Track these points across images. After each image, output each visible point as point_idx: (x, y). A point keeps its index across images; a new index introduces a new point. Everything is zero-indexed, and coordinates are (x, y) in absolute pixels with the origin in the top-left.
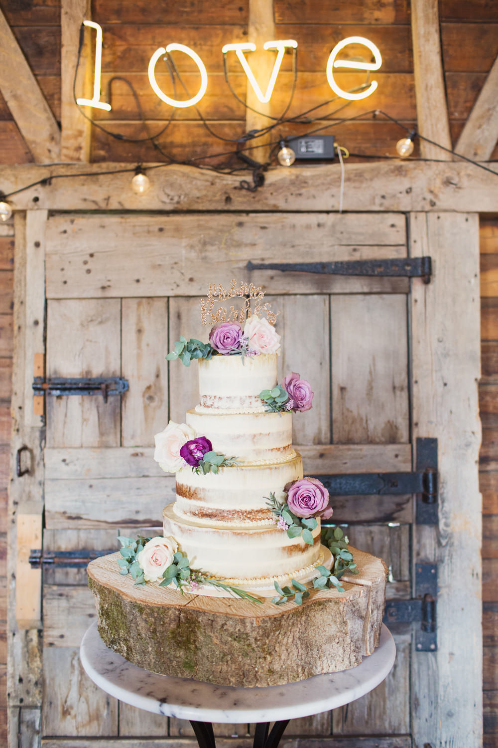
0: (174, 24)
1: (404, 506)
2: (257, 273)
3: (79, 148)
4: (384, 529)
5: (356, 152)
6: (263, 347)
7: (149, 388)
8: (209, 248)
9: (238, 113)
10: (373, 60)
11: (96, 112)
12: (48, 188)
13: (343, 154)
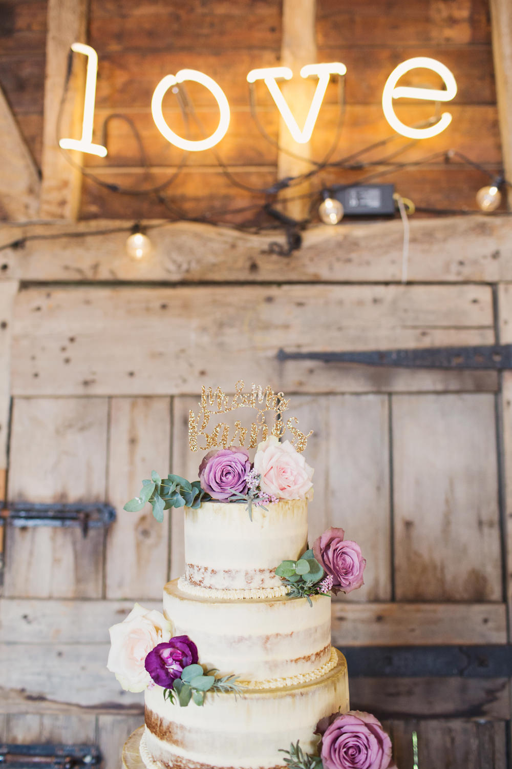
0: (189, 49)
1: (499, 694)
2: (291, 365)
3: (63, 203)
4: (469, 726)
5: (423, 205)
6: (283, 489)
7: (143, 519)
8: (228, 331)
9: (269, 158)
10: (444, 88)
11: (88, 159)
12: (20, 253)
13: (407, 207)
